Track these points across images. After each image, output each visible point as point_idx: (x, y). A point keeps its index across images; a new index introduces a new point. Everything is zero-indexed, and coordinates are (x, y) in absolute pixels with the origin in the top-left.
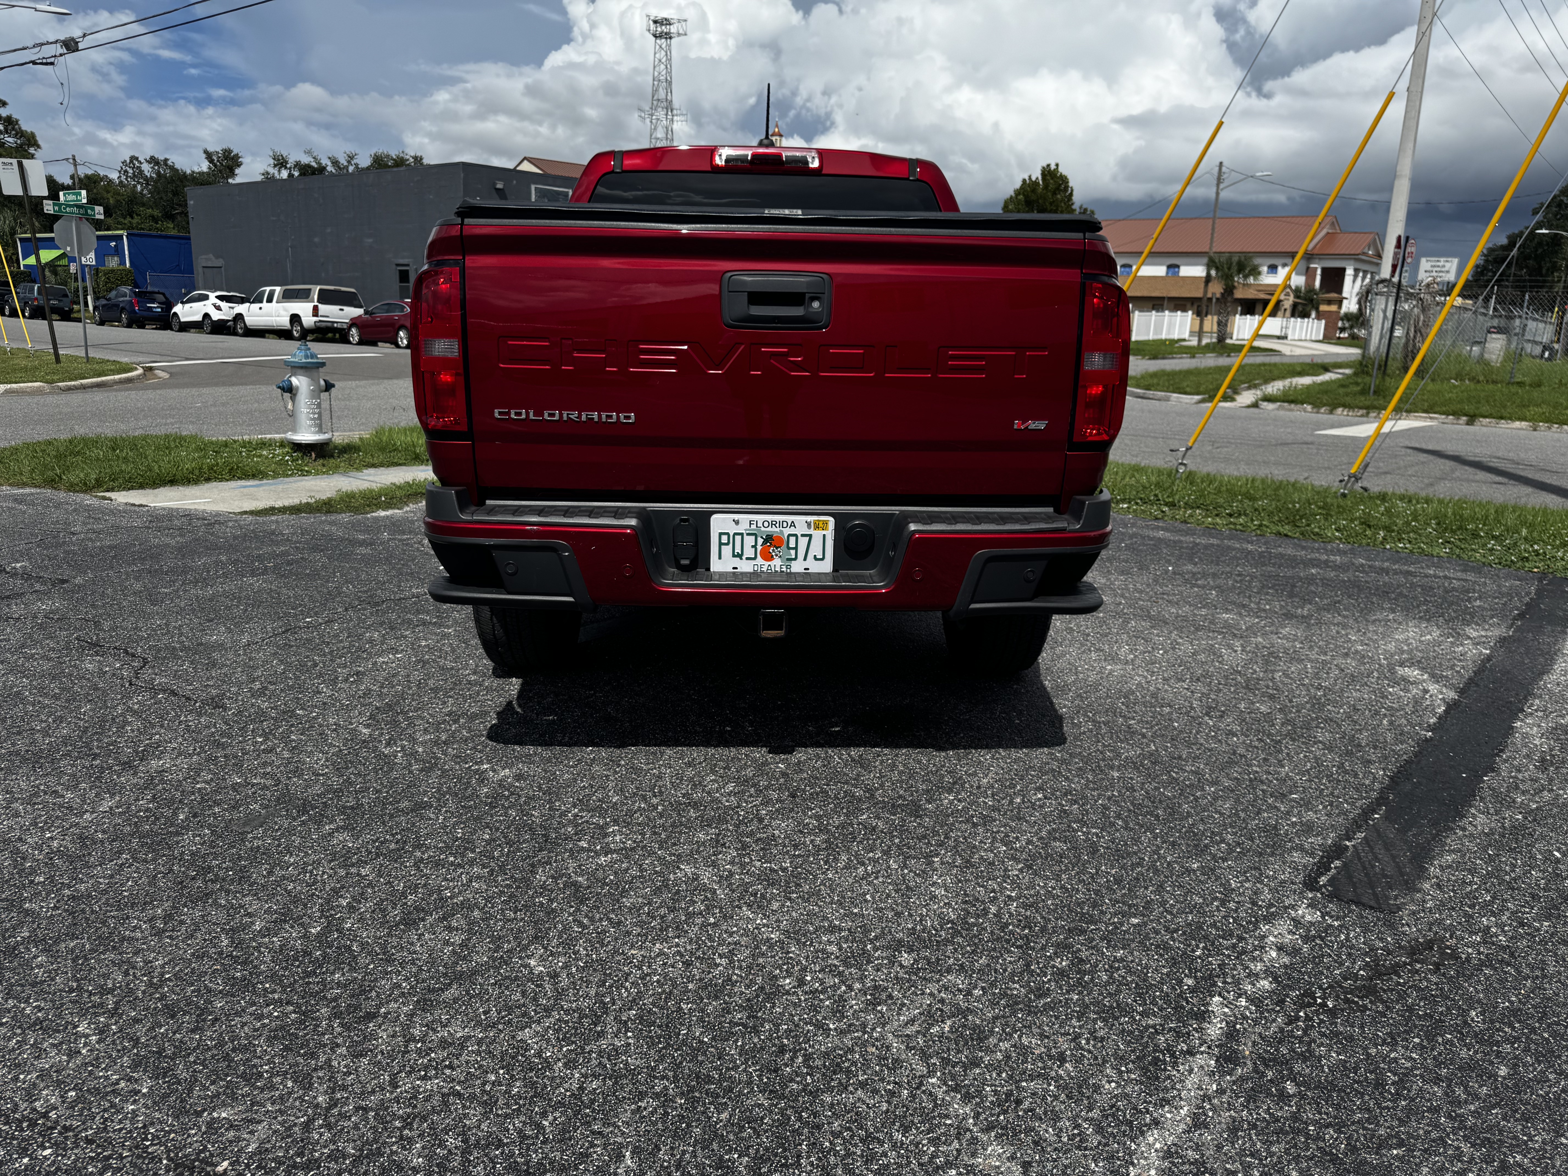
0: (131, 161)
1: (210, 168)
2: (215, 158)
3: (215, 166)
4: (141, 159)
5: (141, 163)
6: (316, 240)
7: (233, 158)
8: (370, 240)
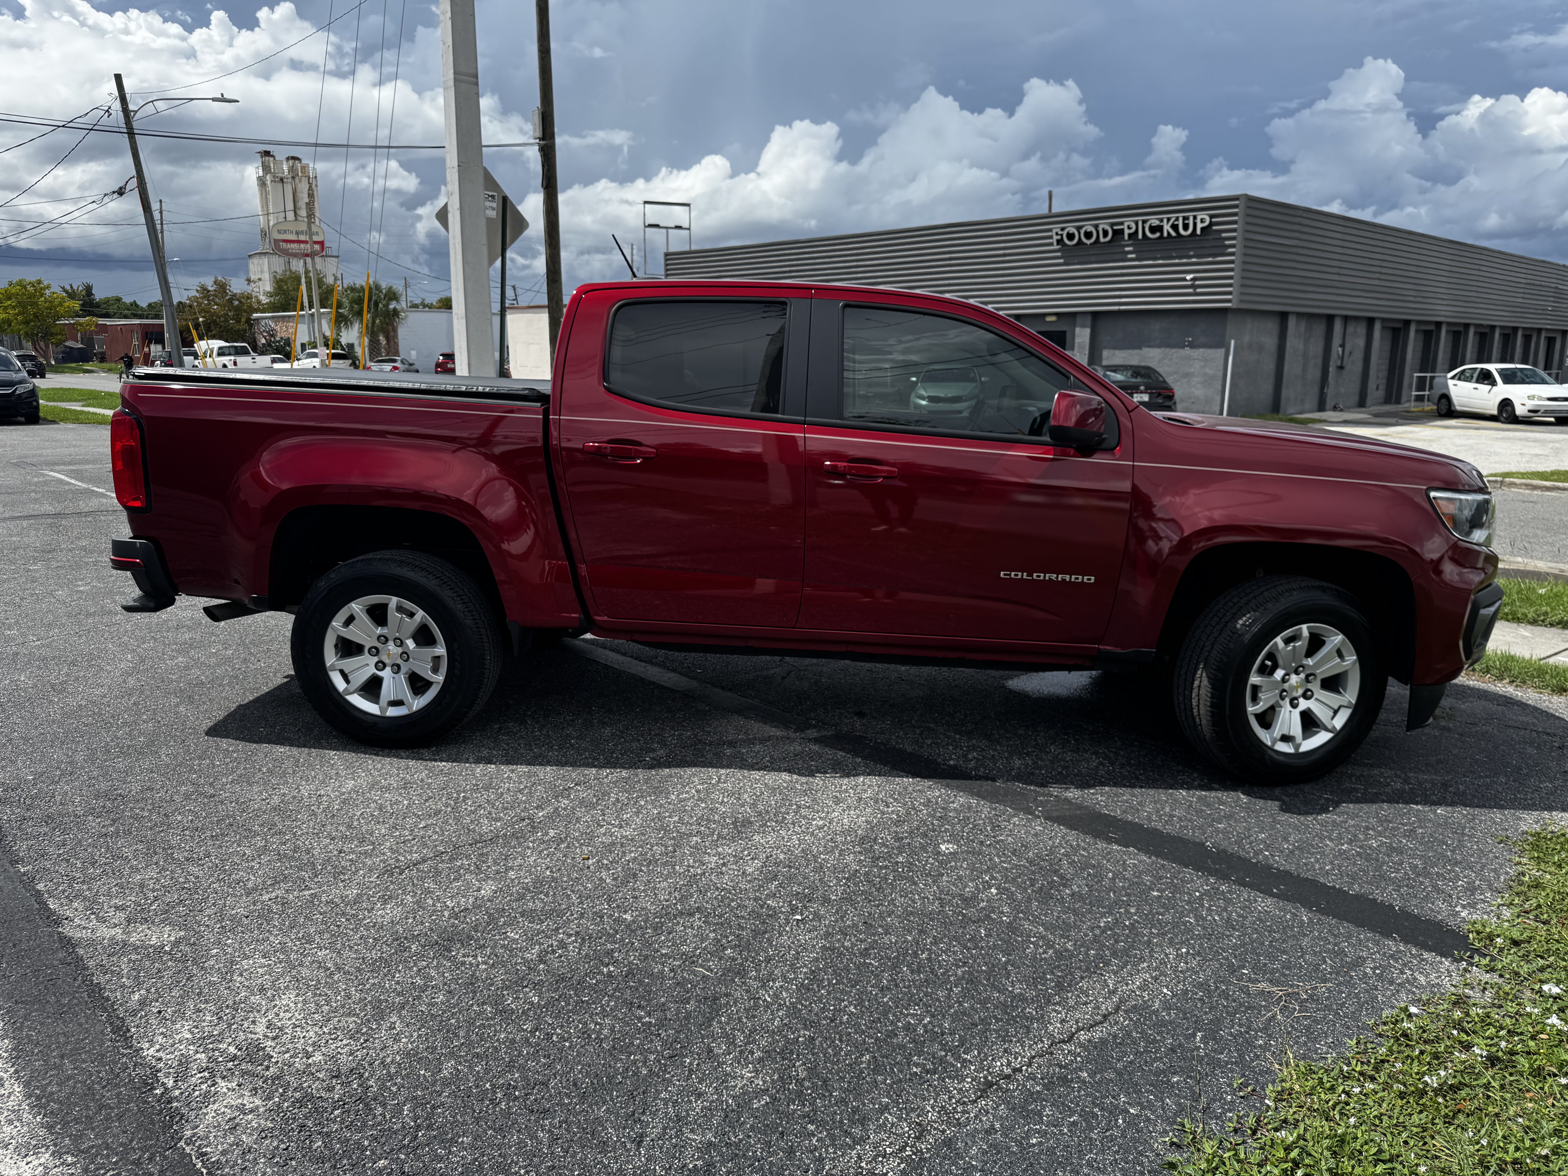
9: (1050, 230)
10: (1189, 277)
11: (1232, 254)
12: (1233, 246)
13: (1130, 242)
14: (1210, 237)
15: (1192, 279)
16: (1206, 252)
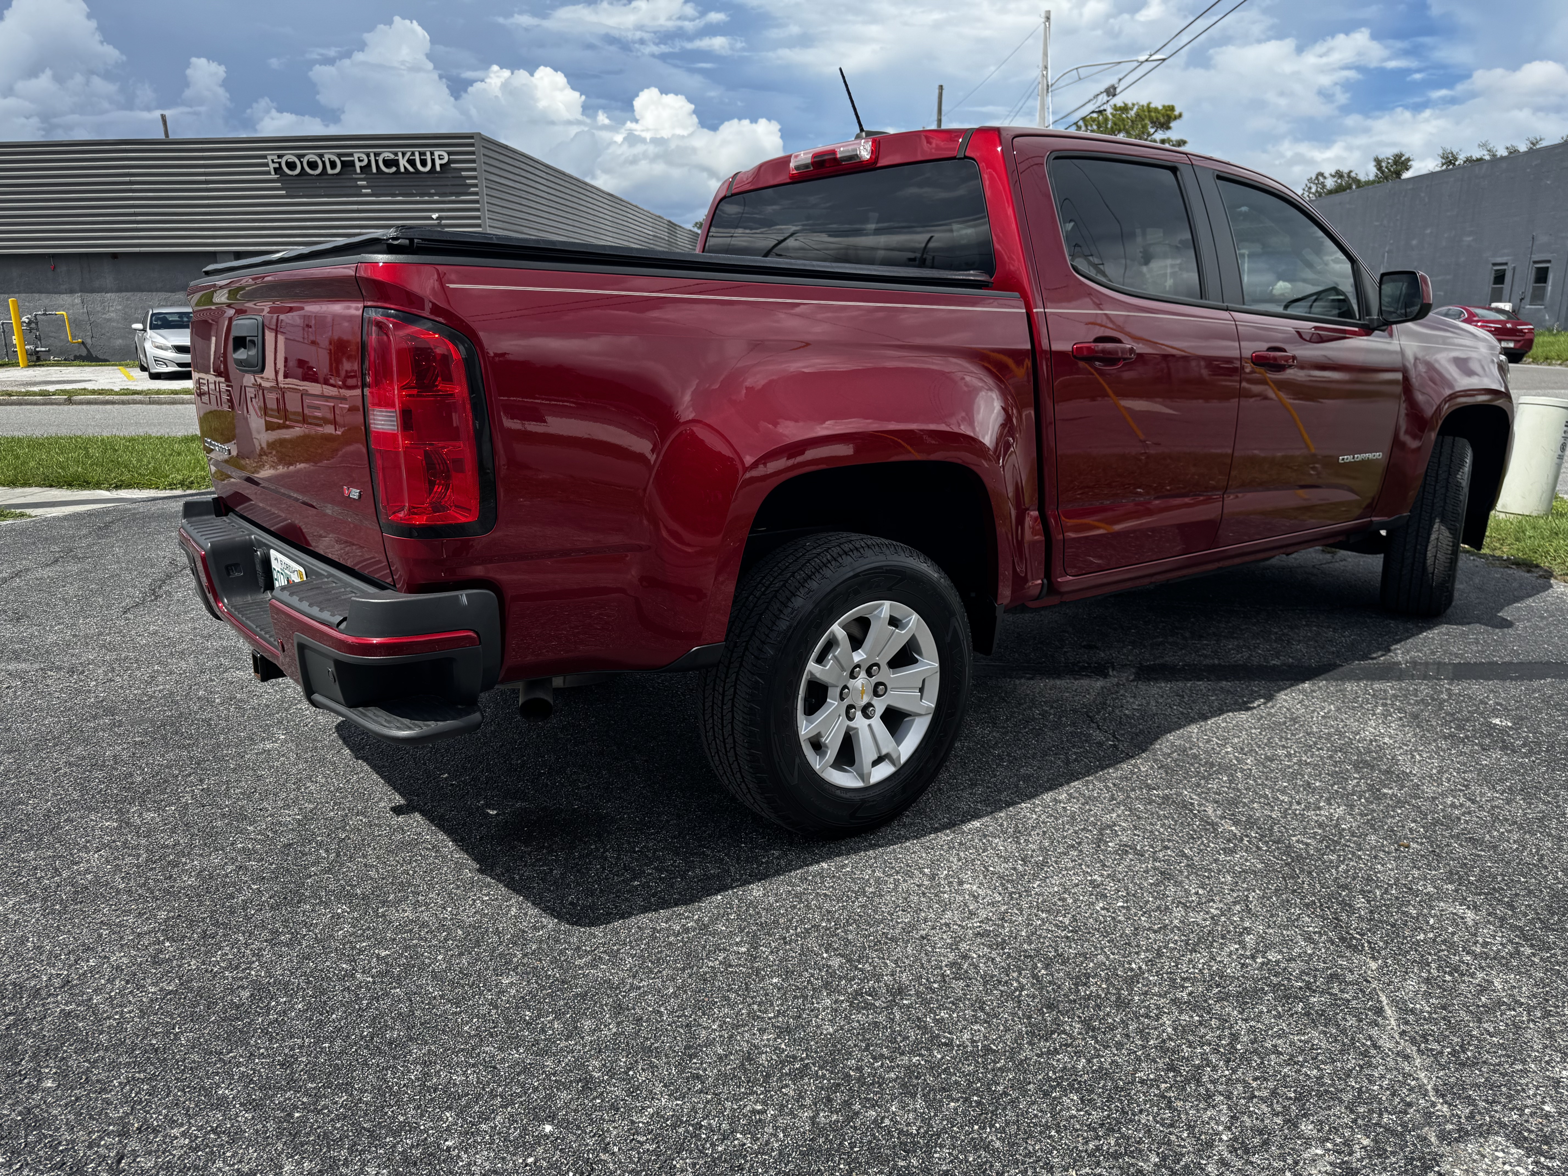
0: (1317, 178)
1: (1376, 176)
2: (1384, 164)
3: (1382, 172)
4: (1327, 174)
5: (1325, 178)
6: (1414, 242)
7: (1402, 163)
8: (1470, 238)
9: (265, 157)
10: (435, 216)
11: (476, 194)
12: (476, 186)
13: (363, 176)
14: (450, 176)
15: (438, 218)
16: (448, 190)
